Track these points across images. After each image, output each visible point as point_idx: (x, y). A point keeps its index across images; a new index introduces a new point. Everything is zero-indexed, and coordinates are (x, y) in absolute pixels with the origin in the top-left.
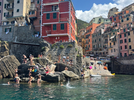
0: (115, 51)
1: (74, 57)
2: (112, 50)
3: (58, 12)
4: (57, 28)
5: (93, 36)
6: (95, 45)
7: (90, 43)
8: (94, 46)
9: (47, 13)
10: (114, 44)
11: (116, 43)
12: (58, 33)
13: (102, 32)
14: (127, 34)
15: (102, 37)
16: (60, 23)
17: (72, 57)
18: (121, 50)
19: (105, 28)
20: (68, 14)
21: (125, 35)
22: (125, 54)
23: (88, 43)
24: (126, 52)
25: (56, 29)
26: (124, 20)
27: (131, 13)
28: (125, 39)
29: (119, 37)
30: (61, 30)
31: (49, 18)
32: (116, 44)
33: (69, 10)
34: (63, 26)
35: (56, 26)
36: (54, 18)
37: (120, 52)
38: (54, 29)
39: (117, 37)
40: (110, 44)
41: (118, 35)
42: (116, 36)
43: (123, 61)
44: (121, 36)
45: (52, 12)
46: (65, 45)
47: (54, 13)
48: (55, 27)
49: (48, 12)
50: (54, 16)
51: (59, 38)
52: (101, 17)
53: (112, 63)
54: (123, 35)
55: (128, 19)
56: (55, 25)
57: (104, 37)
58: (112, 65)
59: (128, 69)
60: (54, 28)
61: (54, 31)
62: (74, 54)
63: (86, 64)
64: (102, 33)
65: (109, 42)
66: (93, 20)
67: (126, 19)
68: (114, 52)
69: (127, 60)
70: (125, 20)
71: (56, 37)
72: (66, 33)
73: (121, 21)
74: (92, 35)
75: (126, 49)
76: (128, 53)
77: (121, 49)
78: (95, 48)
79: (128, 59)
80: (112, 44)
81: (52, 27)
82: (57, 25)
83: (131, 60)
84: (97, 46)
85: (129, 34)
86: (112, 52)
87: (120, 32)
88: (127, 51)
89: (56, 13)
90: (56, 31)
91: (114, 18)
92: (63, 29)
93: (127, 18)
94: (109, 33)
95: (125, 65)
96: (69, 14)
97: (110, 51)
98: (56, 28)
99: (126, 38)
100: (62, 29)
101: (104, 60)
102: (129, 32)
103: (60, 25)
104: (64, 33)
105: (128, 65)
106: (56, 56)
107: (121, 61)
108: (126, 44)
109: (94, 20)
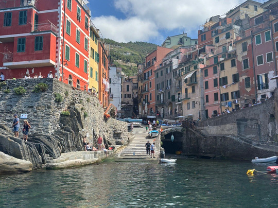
0: (194, 106)
1: (49, 115)
2: (188, 104)
3: (30, 8)
4: (25, 48)
5: (158, 73)
6: (160, 95)
7: (153, 90)
8: (158, 96)
9: (5, 11)
10: (193, 91)
11: (196, 87)
12: (29, 60)
13: (173, 65)
14: (219, 68)
15: (174, 76)
16: (34, 34)
17: (43, 115)
18: (207, 104)
19: (181, 56)
20: (57, 14)
21: (214, 70)
22: (215, 112)
23: (148, 91)
24: (216, 108)
25: (23, 50)
26: (220, 39)
27: (236, 24)
28: (214, 78)
29: (204, 75)
30: (36, 52)
31: (9, 24)
32: (196, 90)
33: (59, 6)
34: (41, 41)
35: (23, 42)
36: (21, 22)
37: (204, 107)
38: (19, 50)
39: (198, 75)
40: (186, 90)
41: (202, 69)
42: (197, 73)
43: (206, 127)
44: (207, 73)
45: (17, 9)
46: (28, 86)
47: (21, 12)
48: (21, 45)
49: (9, 10)
50: (21, 19)
51: (33, 71)
52: (184, 35)
53: (185, 132)
54: (211, 71)
55: (228, 37)
56: (22, 40)
57: (177, 77)
58: (184, 137)
59: (214, 147)
60: (19, 46)
61: (20, 54)
62: (49, 107)
63: (115, 134)
64: (174, 67)
65: (184, 86)
66: (166, 41)
67: (225, 36)
68: (193, 108)
69: (216, 126)
70: (222, 37)
71: (28, 70)
72: (46, 59)
73: (214, 40)
74: (155, 71)
75: (217, 102)
76: (220, 109)
77: (207, 101)
78: (160, 101)
79: (217, 124)
80: (190, 90)
81: (16, 44)
82: (26, 40)
83: (223, 126)
84: (165, 97)
85: (223, 68)
86: (189, 108)
87: (206, 63)
88: (218, 104)
89: (25, 11)
90: (24, 53)
91: (202, 36)
92: (40, 49)
93: (226, 34)
94: (186, 68)
95: (210, 137)
96: (59, 14)
97: (185, 106)
98: (23, 46)
99: (216, 76)
100: (37, 49)
101: (167, 127)
102: (223, 63)
103: (33, 40)
104: (41, 59)
105: (215, 137)
106: (3, 113)
107: (202, 127)
108: (216, 90)
109: (169, 41)
